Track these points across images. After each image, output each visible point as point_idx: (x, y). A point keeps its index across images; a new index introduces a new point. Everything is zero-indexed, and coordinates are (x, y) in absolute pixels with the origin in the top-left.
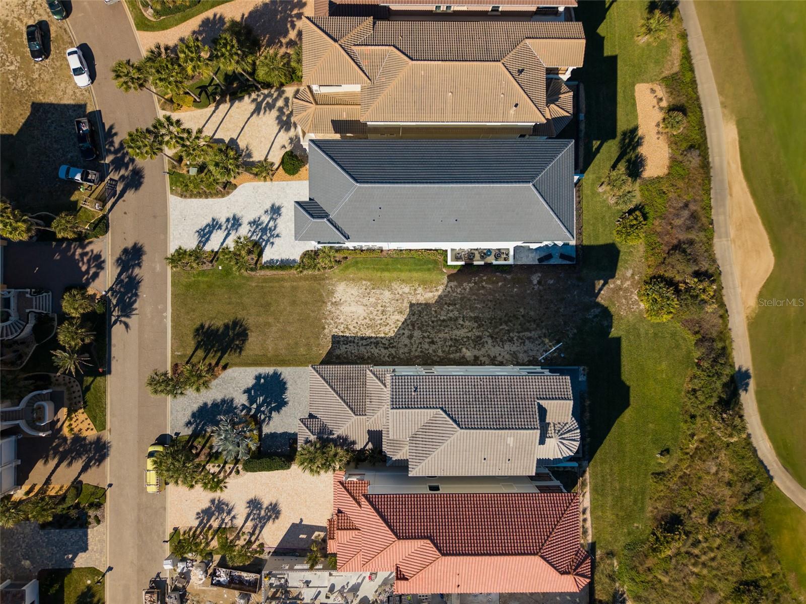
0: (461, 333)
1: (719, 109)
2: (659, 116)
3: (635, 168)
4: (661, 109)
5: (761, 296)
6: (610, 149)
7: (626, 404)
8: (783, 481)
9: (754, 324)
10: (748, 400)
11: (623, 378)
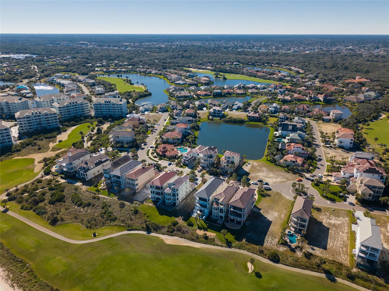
0: (188, 201)
1: (203, 246)
2: (208, 235)
3: (200, 228)
4: (209, 236)
5: (162, 239)
6: (206, 226)
7: (160, 214)
8: (126, 232)
9: (158, 237)
10: (145, 233)
11: (164, 216)
